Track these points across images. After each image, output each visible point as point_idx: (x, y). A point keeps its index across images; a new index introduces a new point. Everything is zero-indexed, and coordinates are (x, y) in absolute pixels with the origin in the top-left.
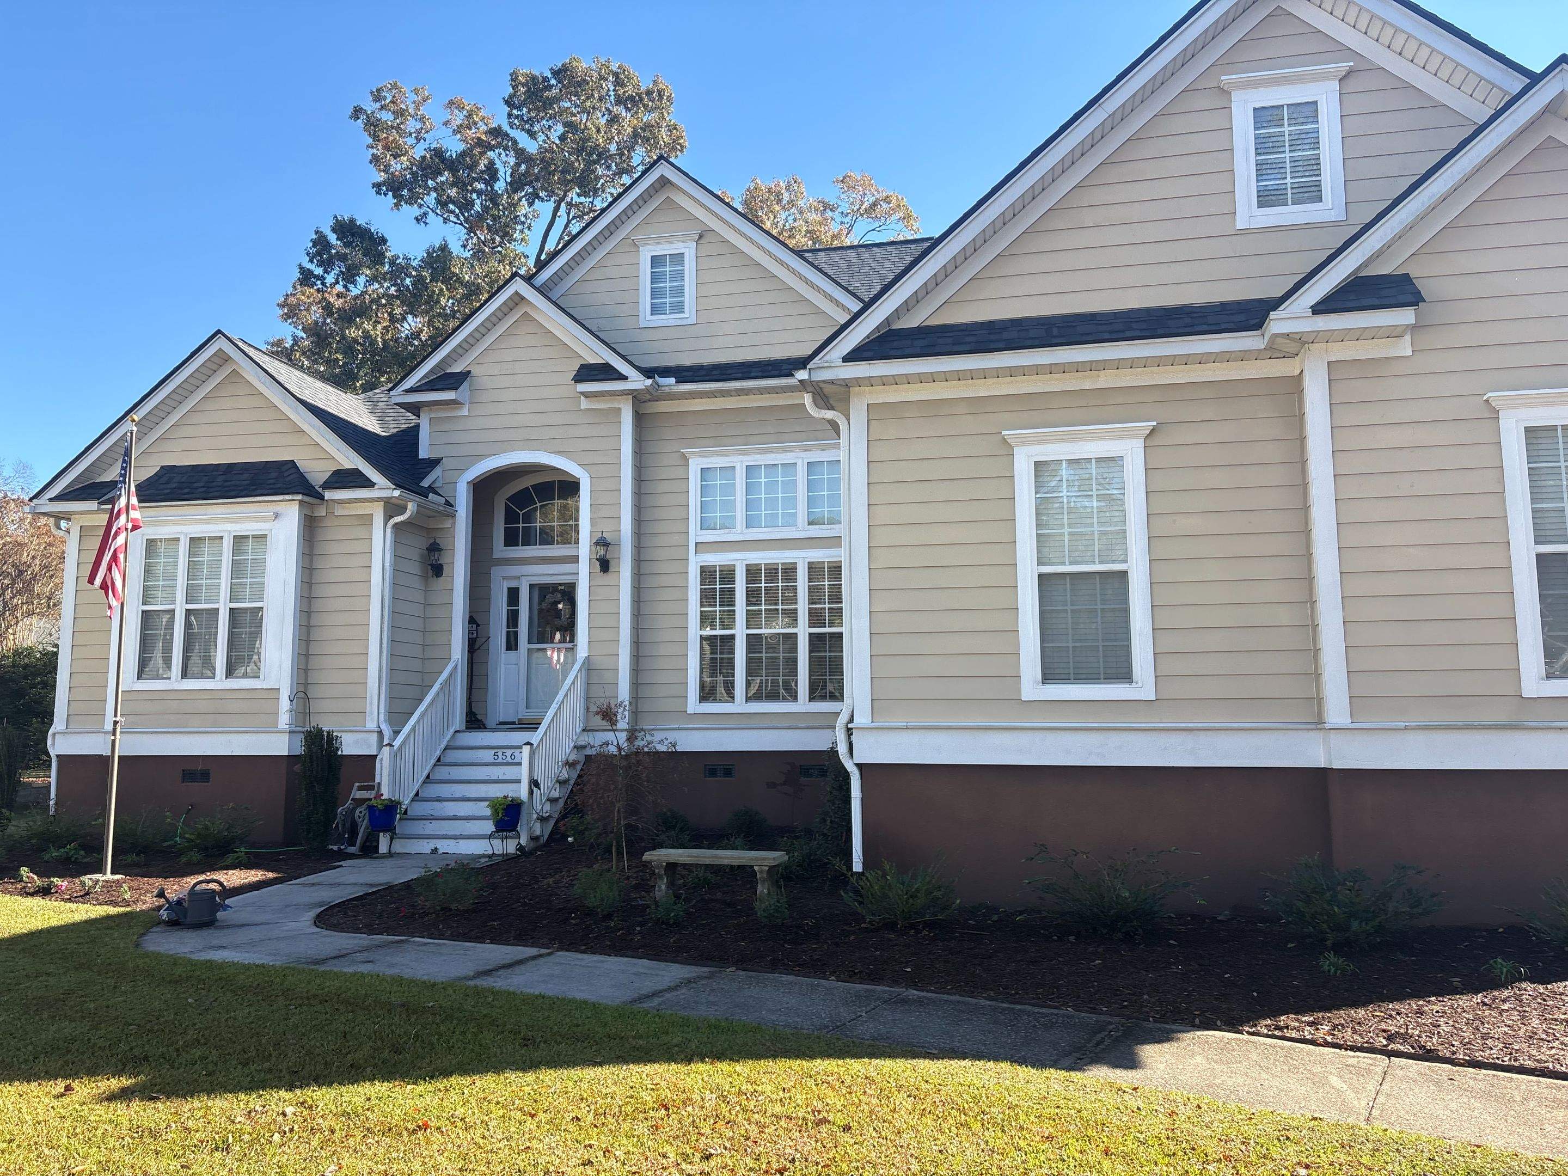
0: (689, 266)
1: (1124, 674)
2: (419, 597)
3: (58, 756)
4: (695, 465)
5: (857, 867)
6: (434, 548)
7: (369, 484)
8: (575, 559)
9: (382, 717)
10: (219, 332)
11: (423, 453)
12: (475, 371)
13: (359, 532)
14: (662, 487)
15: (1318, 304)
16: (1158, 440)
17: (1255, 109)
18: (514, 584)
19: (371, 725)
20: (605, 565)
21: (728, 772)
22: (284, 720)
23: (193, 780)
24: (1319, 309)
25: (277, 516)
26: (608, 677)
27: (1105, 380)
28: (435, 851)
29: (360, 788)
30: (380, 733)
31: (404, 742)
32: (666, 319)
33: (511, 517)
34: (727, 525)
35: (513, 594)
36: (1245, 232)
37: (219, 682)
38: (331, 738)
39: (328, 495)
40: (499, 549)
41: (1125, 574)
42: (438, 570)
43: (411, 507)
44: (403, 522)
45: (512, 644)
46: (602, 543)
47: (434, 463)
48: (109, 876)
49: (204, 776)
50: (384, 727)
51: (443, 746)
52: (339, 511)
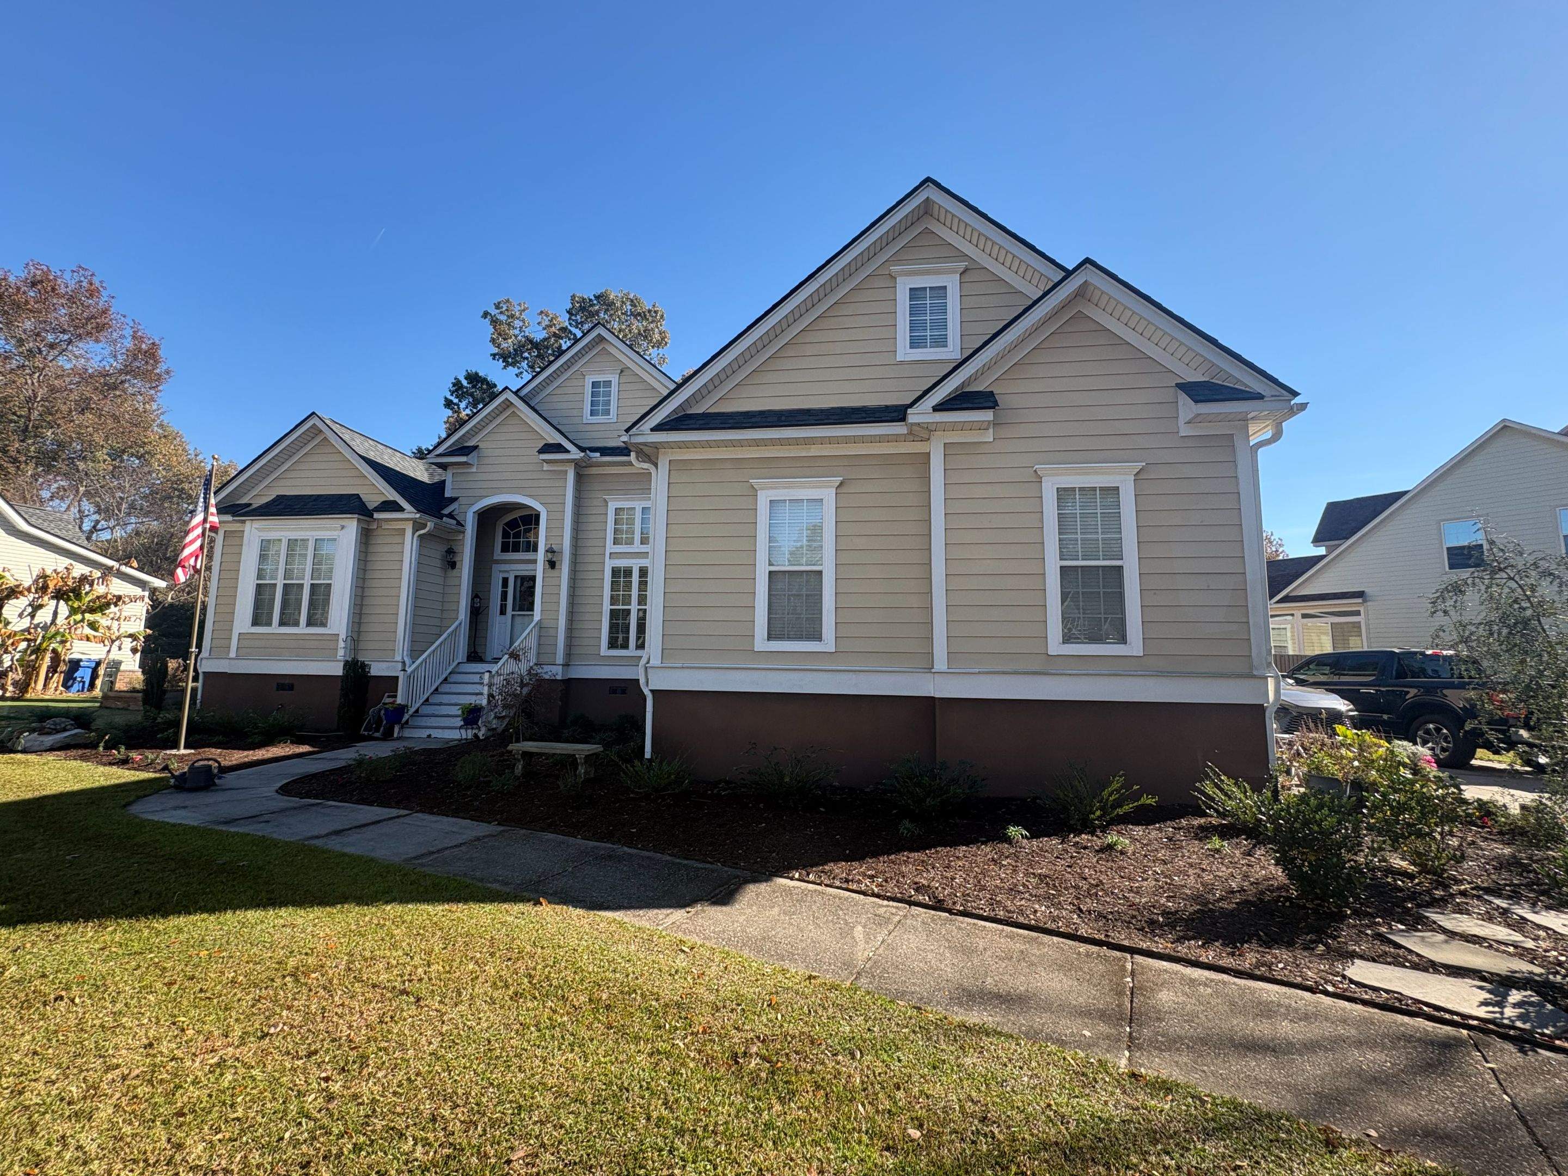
0: (614, 389)
1: (817, 636)
2: (440, 581)
3: (204, 673)
4: (612, 506)
5: (648, 755)
6: (450, 551)
7: (401, 509)
8: (535, 561)
9: (405, 653)
10: (313, 413)
11: (447, 495)
12: (481, 445)
13: (397, 539)
14: (592, 519)
15: (937, 405)
16: (843, 490)
17: (911, 289)
18: (506, 575)
19: (398, 658)
20: (552, 564)
21: (624, 692)
22: (341, 653)
23: (283, 690)
24: (937, 408)
25: (343, 527)
26: (552, 632)
27: (814, 451)
28: (429, 736)
29: (389, 697)
30: (404, 663)
31: (417, 668)
32: (600, 419)
33: (506, 535)
34: (630, 542)
35: (505, 581)
36: (902, 363)
37: (302, 629)
38: (364, 666)
39: (376, 515)
40: (498, 554)
41: (820, 573)
42: (453, 565)
43: (430, 525)
44: (424, 534)
45: (503, 612)
46: (550, 551)
47: (453, 500)
48: (183, 751)
49: (291, 687)
50: (406, 659)
51: (448, 671)
52: (385, 526)
